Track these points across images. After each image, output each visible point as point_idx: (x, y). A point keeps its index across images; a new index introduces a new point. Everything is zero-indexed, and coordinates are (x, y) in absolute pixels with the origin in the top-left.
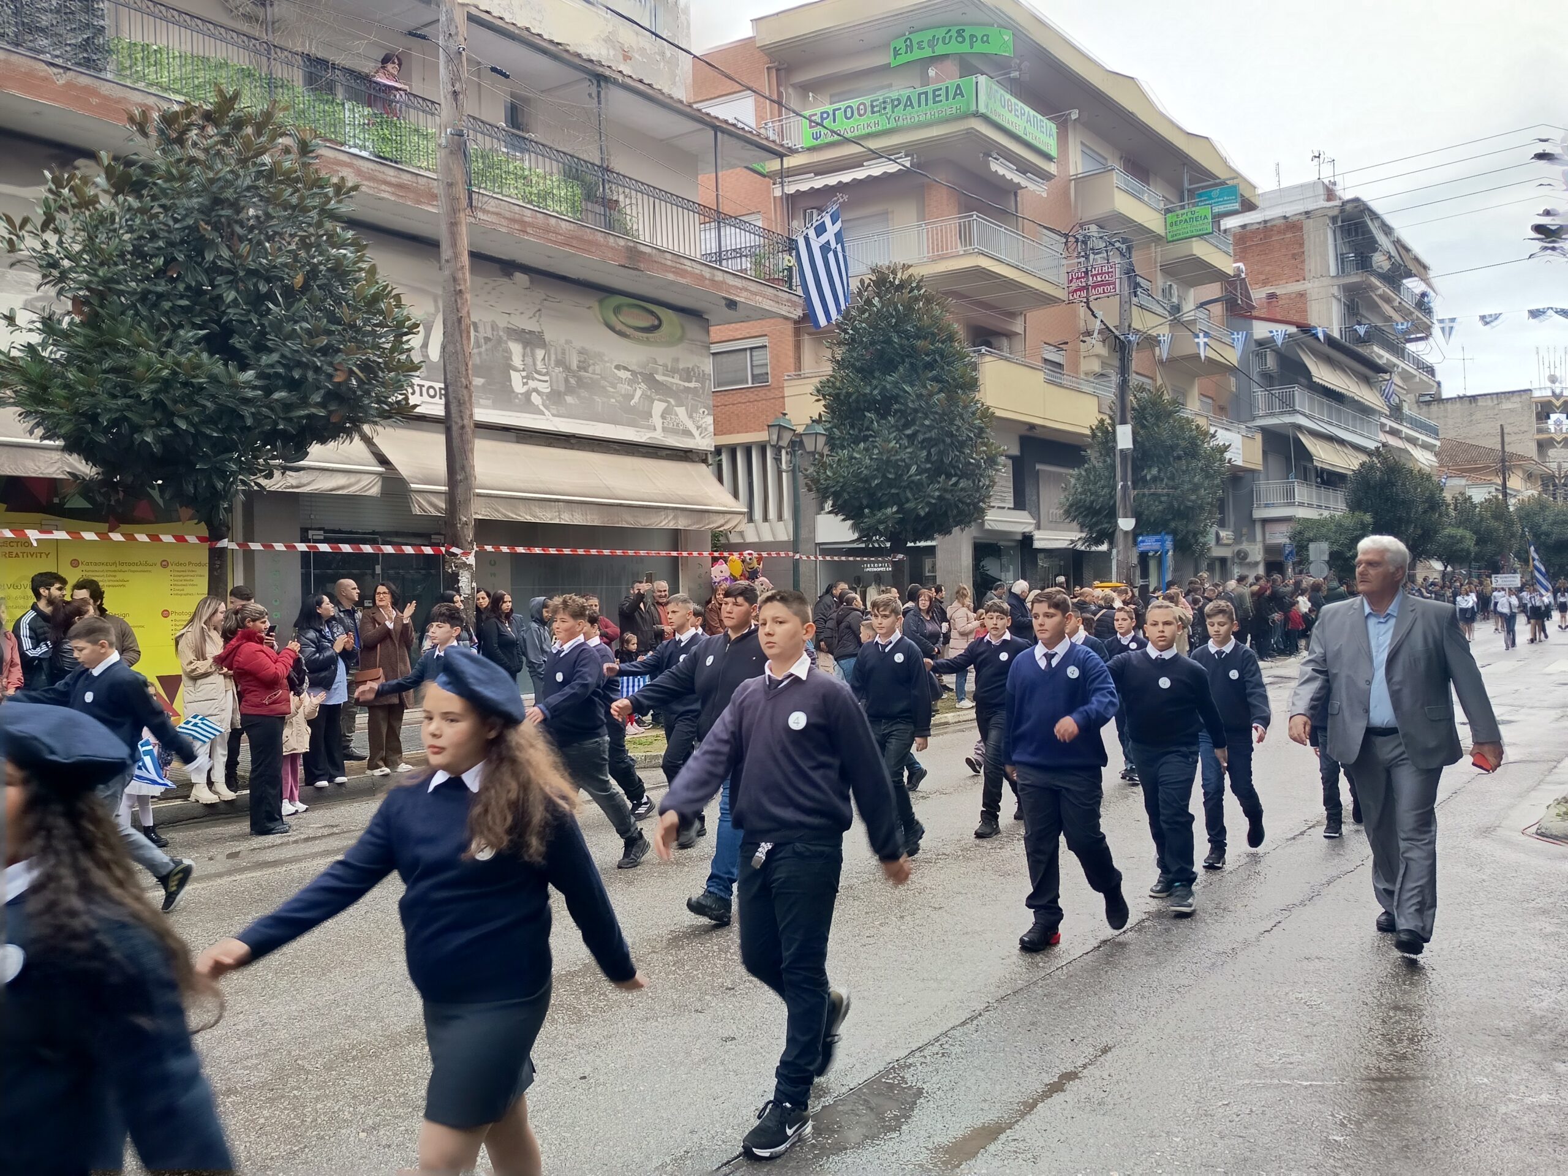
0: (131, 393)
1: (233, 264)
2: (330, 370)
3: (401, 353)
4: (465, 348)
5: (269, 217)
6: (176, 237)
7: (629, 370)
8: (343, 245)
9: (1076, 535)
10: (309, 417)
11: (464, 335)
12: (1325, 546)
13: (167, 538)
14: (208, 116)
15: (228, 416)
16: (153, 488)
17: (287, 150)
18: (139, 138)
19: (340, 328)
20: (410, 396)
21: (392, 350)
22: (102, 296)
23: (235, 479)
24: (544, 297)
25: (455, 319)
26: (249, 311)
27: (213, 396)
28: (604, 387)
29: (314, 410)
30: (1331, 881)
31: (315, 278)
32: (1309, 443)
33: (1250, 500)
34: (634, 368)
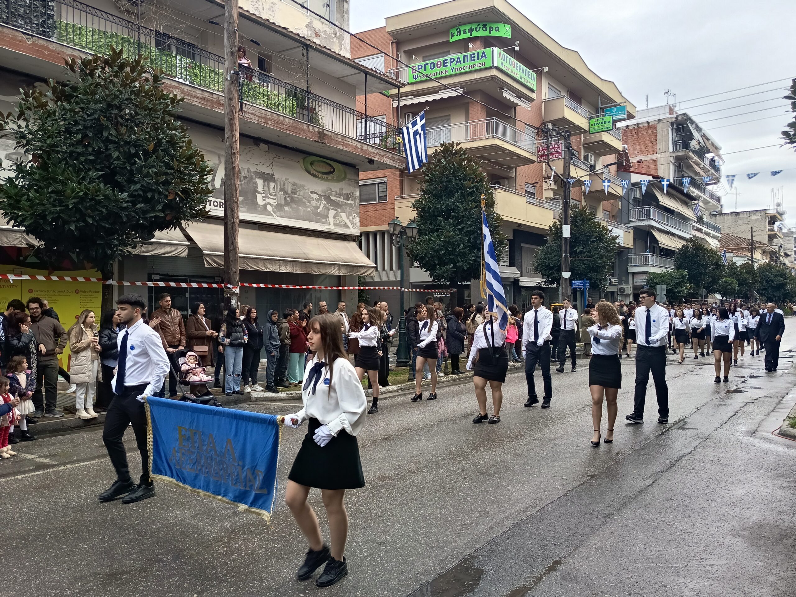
0: (64, 204)
1: (118, 138)
2: (167, 193)
3: (204, 184)
4: (236, 182)
5: (137, 114)
6: (89, 124)
7: (317, 194)
8: (175, 129)
9: (540, 280)
10: (154, 217)
11: (236, 176)
12: (664, 286)
13: (81, 279)
14: (106, 62)
15: (114, 216)
16: (73, 253)
17: (147, 80)
18: (70, 73)
19: (172, 171)
20: (207, 206)
21: (198, 183)
22: (49, 155)
23: (117, 249)
24: (275, 156)
25: (231, 167)
26: (125, 163)
27: (106, 206)
28: (304, 203)
29: (158, 214)
30: (679, 459)
31: (160, 146)
32: (657, 235)
33: (626, 263)
34: (320, 193)
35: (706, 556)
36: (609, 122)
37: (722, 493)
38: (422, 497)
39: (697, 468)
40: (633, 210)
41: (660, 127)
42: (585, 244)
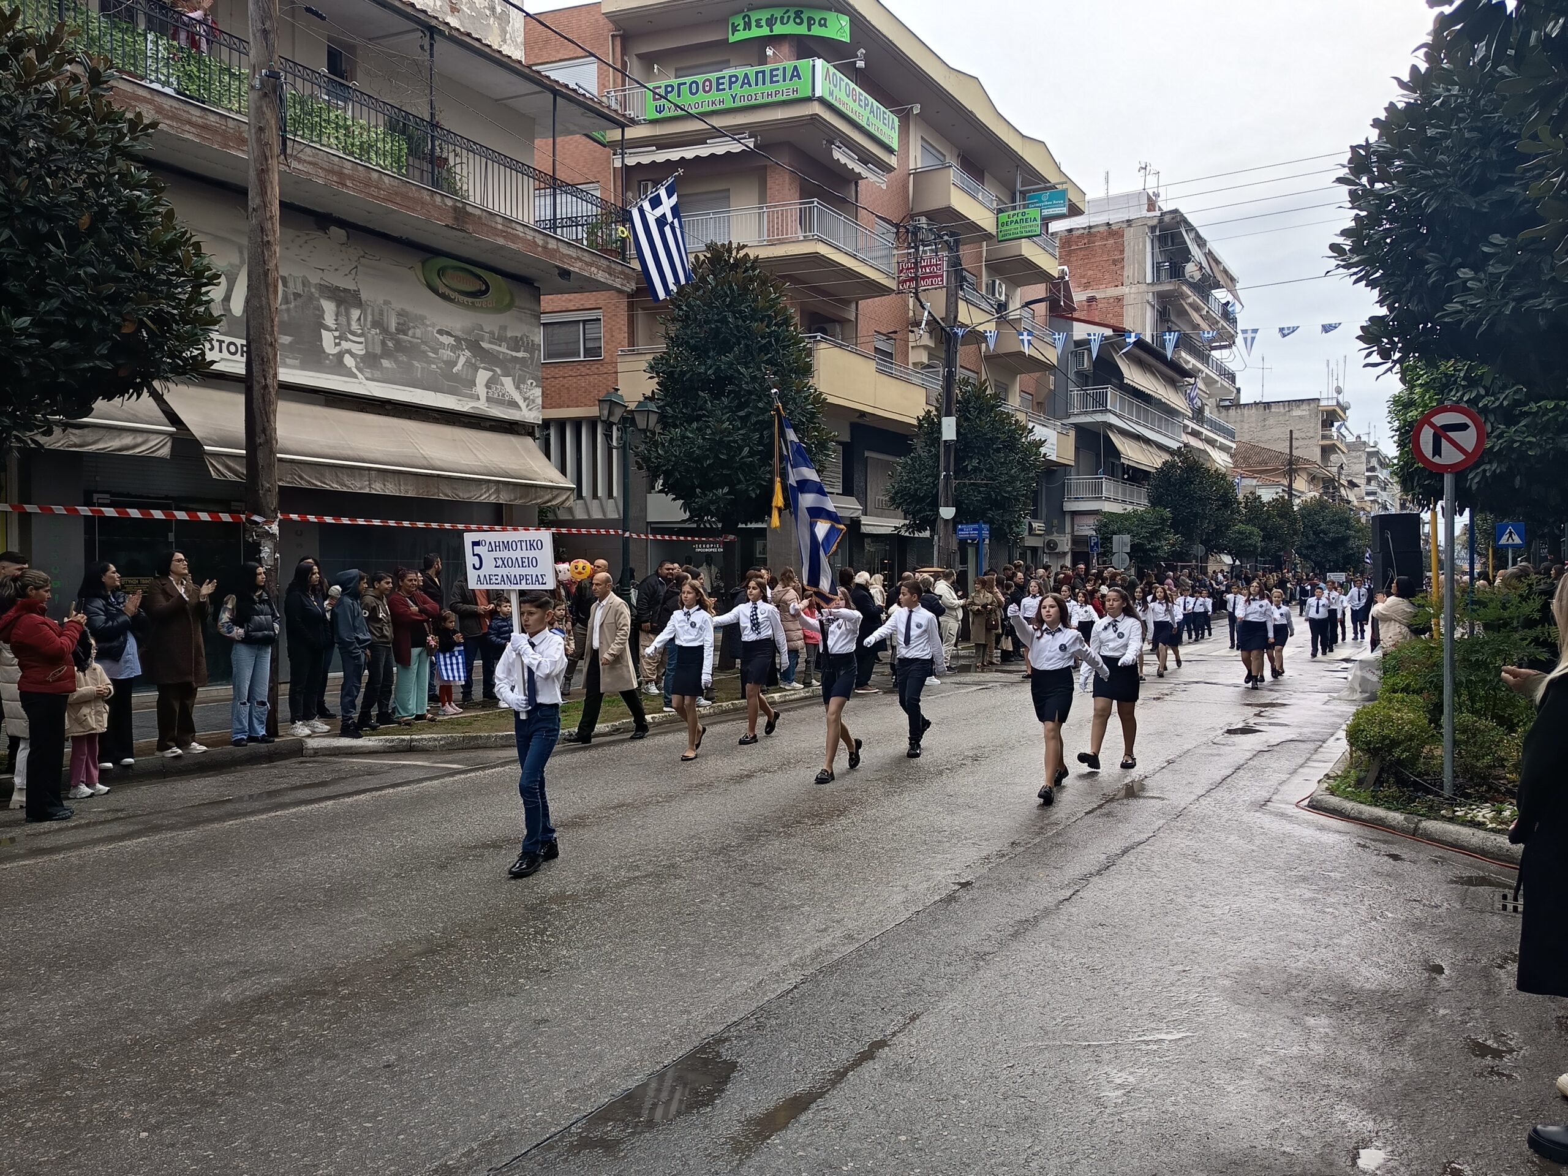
2: (118, 320)
3: (200, 305)
4: (272, 303)
5: (51, 150)
7: (452, 336)
8: (138, 186)
9: (900, 522)
10: (92, 369)
11: (271, 289)
17: (75, 78)
19: (130, 275)
20: (207, 351)
21: (189, 301)
23: (9, 435)
24: (362, 253)
25: (261, 271)
26: (26, 252)
28: (424, 352)
29: (99, 363)
30: (1125, 852)
31: (104, 220)
32: (1117, 440)
33: (1061, 493)
34: (459, 334)
35: (1153, 1025)
36: (1035, 219)
37: (1194, 911)
38: (634, 931)
39: (1155, 868)
40: (1075, 392)
41: (1129, 233)
42: (982, 455)
